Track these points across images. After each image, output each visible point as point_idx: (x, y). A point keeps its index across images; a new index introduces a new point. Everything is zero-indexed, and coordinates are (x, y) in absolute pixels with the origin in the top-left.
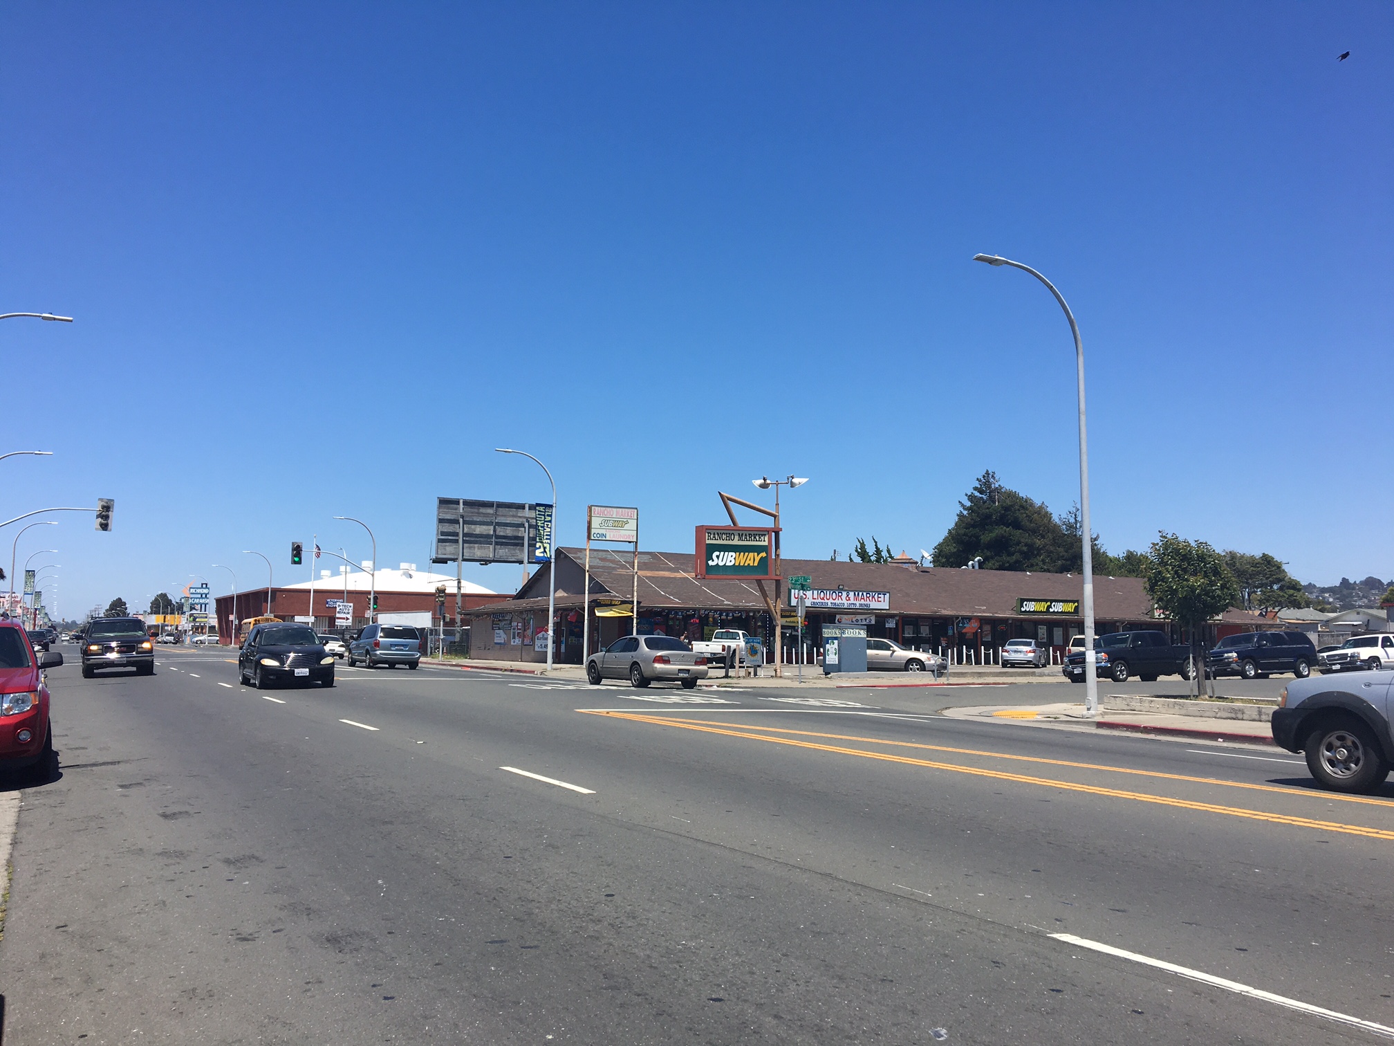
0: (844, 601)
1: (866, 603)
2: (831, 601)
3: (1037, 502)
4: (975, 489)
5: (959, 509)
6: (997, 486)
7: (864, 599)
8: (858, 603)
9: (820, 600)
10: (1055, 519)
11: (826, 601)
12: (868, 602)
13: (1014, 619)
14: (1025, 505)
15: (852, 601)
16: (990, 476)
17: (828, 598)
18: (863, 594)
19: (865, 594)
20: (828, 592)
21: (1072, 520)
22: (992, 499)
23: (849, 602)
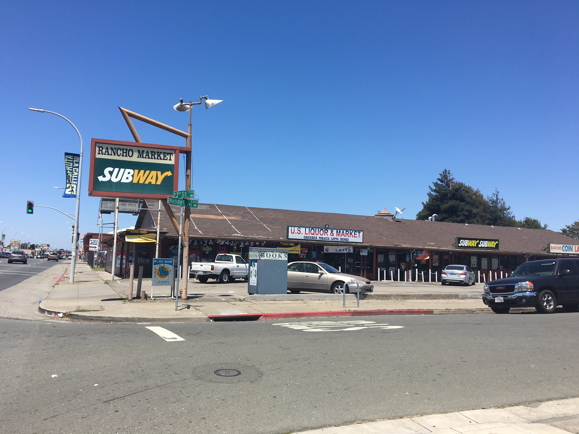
0: (329, 236)
1: (345, 238)
2: (319, 235)
3: (475, 189)
4: (439, 179)
5: (429, 190)
6: (451, 178)
7: (344, 235)
8: (339, 238)
9: (310, 235)
10: (485, 197)
11: (315, 236)
12: (347, 237)
13: (453, 251)
14: (468, 190)
15: (335, 236)
16: (447, 172)
17: (317, 233)
18: (343, 231)
19: (345, 231)
20: (317, 230)
21: (495, 199)
22: (448, 185)
23: (333, 237)
